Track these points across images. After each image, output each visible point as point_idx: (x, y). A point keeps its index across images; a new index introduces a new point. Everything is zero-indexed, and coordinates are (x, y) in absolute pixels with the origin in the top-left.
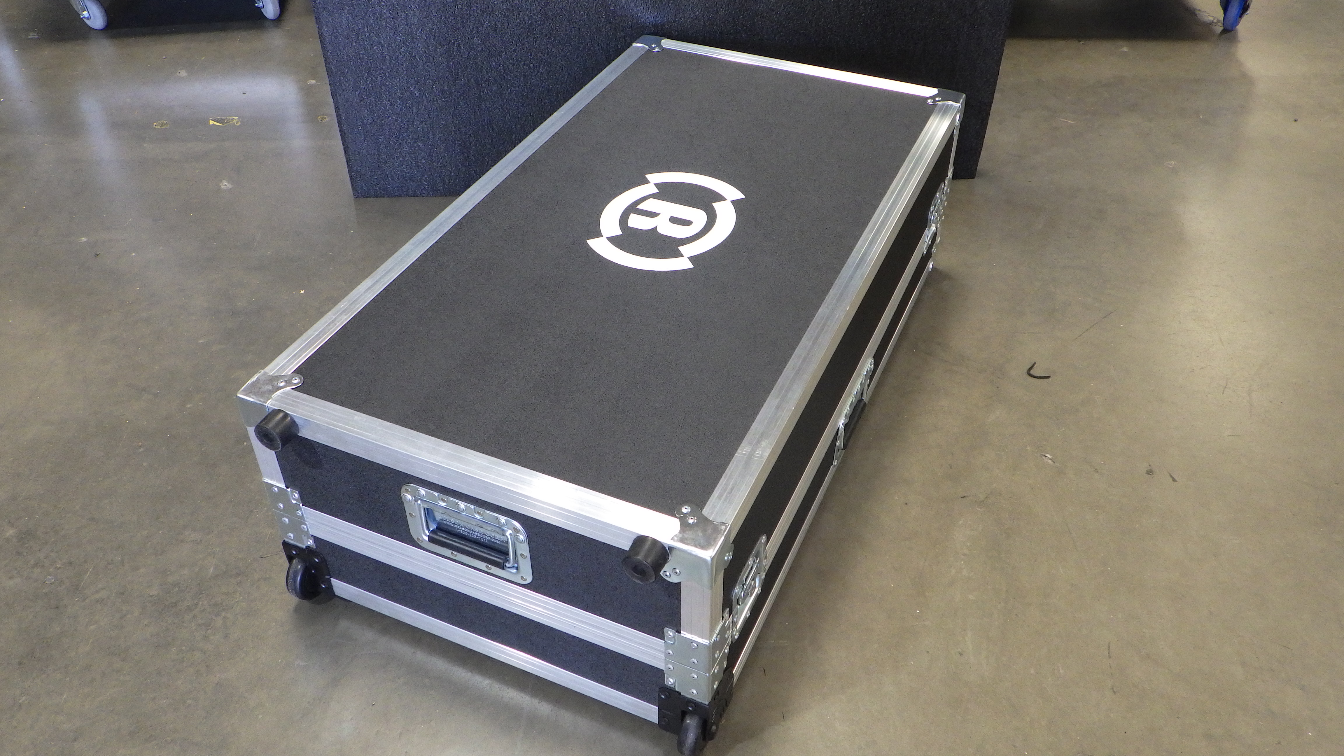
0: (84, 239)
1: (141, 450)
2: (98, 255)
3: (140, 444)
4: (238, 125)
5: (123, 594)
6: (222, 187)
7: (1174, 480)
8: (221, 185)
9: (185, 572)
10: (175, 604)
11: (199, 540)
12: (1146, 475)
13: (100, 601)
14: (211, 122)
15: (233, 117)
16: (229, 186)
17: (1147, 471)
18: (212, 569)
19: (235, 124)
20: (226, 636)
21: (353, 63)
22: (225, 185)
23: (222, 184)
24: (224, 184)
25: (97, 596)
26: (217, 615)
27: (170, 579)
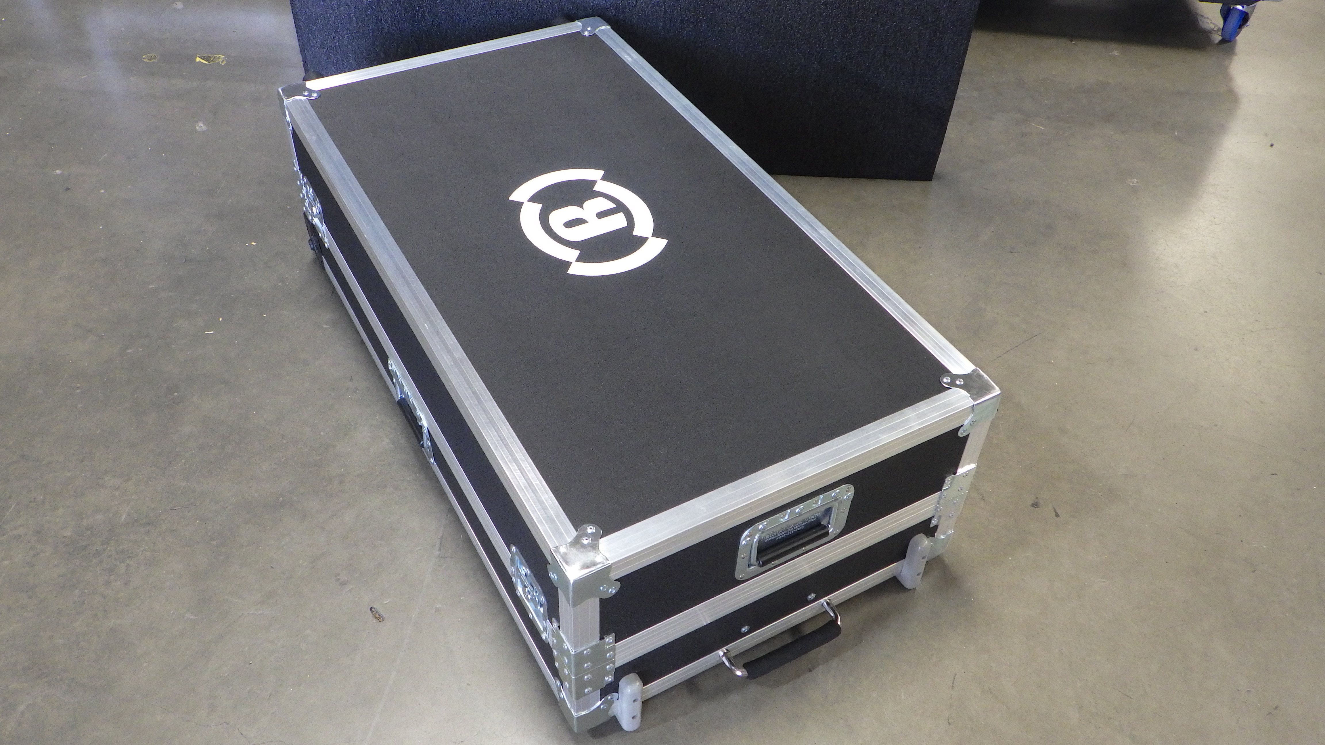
0: (58, 172)
1: (78, 391)
2: (69, 189)
3: (78, 385)
4: (223, 64)
5: (38, 532)
6: (197, 128)
7: (1057, 515)
8: (196, 126)
9: (99, 517)
10: (85, 548)
11: (117, 486)
12: (1031, 507)
13: (18, 538)
14: (198, 59)
15: (220, 56)
16: (204, 128)
17: (1032, 503)
18: (124, 517)
19: (221, 63)
20: (127, 584)
21: (321, 22)
22: (201, 126)
23: (198, 125)
24: (199, 125)
25: (15, 532)
26: (123, 562)
27: (85, 522)
